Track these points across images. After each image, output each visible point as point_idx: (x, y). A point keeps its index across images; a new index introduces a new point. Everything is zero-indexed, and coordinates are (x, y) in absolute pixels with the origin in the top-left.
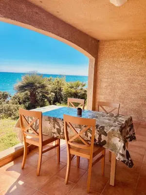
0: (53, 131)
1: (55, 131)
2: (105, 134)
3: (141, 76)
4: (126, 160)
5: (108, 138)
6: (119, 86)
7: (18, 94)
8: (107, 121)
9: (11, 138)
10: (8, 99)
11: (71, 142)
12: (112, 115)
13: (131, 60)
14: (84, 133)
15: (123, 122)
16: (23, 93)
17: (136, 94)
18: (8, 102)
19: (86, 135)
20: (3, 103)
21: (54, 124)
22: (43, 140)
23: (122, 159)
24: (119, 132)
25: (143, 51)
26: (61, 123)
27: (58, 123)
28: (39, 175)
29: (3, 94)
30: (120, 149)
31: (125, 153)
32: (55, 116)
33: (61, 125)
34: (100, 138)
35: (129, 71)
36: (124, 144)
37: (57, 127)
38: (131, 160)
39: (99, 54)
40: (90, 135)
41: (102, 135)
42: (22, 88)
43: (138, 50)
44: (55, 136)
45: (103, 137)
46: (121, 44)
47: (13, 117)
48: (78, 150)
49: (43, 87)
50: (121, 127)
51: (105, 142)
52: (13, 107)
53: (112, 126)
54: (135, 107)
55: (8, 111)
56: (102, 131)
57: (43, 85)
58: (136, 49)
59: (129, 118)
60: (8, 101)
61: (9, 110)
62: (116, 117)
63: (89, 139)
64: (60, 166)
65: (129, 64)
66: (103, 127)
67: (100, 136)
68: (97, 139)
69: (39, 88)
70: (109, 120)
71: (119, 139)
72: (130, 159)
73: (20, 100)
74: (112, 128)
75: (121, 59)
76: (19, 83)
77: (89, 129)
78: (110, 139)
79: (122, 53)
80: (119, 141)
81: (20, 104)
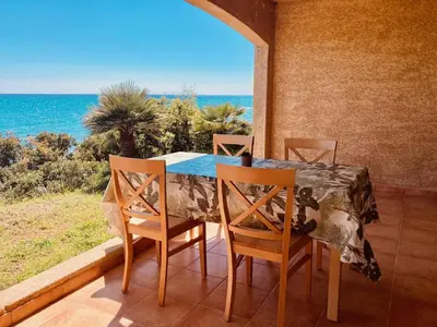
0: (189, 206)
1: (195, 204)
2: (315, 206)
3: (378, 81)
4: (364, 261)
5: (322, 213)
6: (326, 106)
7: (93, 137)
8: (315, 178)
9: (86, 232)
10: (71, 150)
11: (237, 226)
12: (323, 166)
13: (352, 44)
14: (265, 207)
15: (353, 179)
16: (103, 136)
17: (366, 123)
18: (70, 157)
19: (269, 209)
20: (60, 158)
21: (191, 190)
22: (170, 227)
23: (354, 258)
24: (348, 199)
25: (380, 22)
26: (207, 186)
27: (201, 186)
28: (163, 305)
29: (59, 139)
30: (349, 238)
31: (361, 246)
32: (193, 173)
33: (207, 191)
34: (302, 216)
35: (348, 70)
36: (361, 226)
37: (198, 195)
38: (375, 264)
39: (277, 35)
40: (277, 209)
41: (308, 209)
42: (102, 123)
43: (370, 20)
44: (196, 216)
45: (309, 212)
46: (329, 8)
47: (86, 188)
48: (254, 243)
49: (149, 118)
50: (350, 188)
51: (313, 224)
52: (83, 166)
53: (328, 187)
54: (364, 153)
55: (73, 175)
56: (306, 198)
57: (149, 113)
58: (363, 18)
59: (363, 171)
60: (71, 155)
61: (74, 172)
62: (332, 169)
63: (275, 217)
64: (209, 284)
65: (348, 53)
66: (309, 191)
67: (302, 210)
68: (296, 219)
69: (141, 121)
70: (319, 175)
71: (347, 215)
72: (372, 260)
73: (97, 150)
74: (331, 190)
75: (330, 44)
76: (95, 112)
77: (275, 196)
78: (325, 216)
79: (333, 29)
80: (349, 219)
81: (98, 159)
